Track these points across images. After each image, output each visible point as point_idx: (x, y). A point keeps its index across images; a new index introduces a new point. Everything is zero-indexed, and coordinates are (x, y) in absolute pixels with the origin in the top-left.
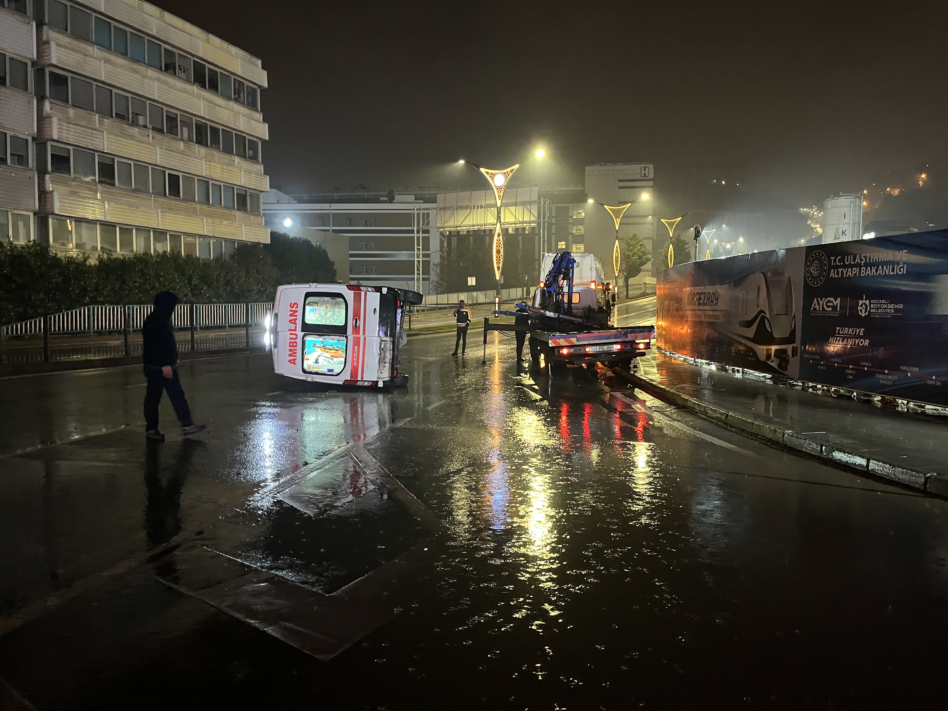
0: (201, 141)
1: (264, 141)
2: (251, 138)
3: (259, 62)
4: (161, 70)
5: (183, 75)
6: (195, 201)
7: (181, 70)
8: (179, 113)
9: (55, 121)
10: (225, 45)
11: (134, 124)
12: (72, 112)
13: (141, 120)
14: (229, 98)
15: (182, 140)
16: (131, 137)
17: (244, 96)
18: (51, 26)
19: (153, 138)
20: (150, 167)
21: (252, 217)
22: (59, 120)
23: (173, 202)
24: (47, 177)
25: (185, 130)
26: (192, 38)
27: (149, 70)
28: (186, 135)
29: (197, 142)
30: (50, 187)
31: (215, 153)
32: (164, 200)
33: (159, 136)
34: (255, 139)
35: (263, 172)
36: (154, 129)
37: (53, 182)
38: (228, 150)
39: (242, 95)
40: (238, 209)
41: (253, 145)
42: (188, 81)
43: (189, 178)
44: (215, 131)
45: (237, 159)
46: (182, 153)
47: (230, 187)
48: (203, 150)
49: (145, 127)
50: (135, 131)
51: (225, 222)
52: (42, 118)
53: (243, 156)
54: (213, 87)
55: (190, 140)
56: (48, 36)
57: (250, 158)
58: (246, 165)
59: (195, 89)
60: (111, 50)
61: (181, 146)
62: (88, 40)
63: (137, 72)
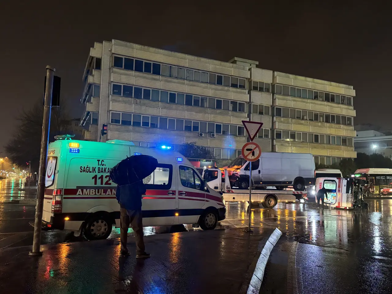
0: (327, 121)
1: (354, 117)
2: (348, 117)
3: (352, 87)
4: (313, 99)
5: (321, 99)
6: (324, 144)
7: (320, 97)
8: (319, 113)
9: (277, 123)
10: (338, 84)
11: (303, 119)
12: (282, 119)
13: (305, 117)
14: (339, 103)
15: (320, 122)
16: (302, 124)
17: (346, 101)
18: (276, 94)
19: (309, 123)
20: (308, 133)
21: (349, 148)
22: (278, 122)
23: (316, 145)
24: (274, 140)
25: (321, 118)
26: (325, 85)
27: (308, 100)
28: (321, 120)
29: (326, 122)
30: (275, 143)
31: (333, 125)
32: (313, 144)
33: (312, 122)
34: (350, 117)
35: (353, 129)
36: (310, 120)
37: (276, 142)
38: (338, 123)
39: (345, 101)
40: (342, 145)
41: (349, 119)
42: (323, 101)
43: (322, 136)
44: (333, 117)
45: (342, 126)
46: (320, 127)
47: (339, 137)
48: (328, 124)
49: (306, 120)
50: (303, 122)
51: (336, 151)
52: (273, 123)
53: (344, 124)
54: (333, 100)
55: (323, 121)
56: (276, 97)
57: (348, 124)
58: (345, 127)
59: (326, 103)
60: (295, 96)
61: (320, 124)
62: (288, 95)
63: (304, 102)
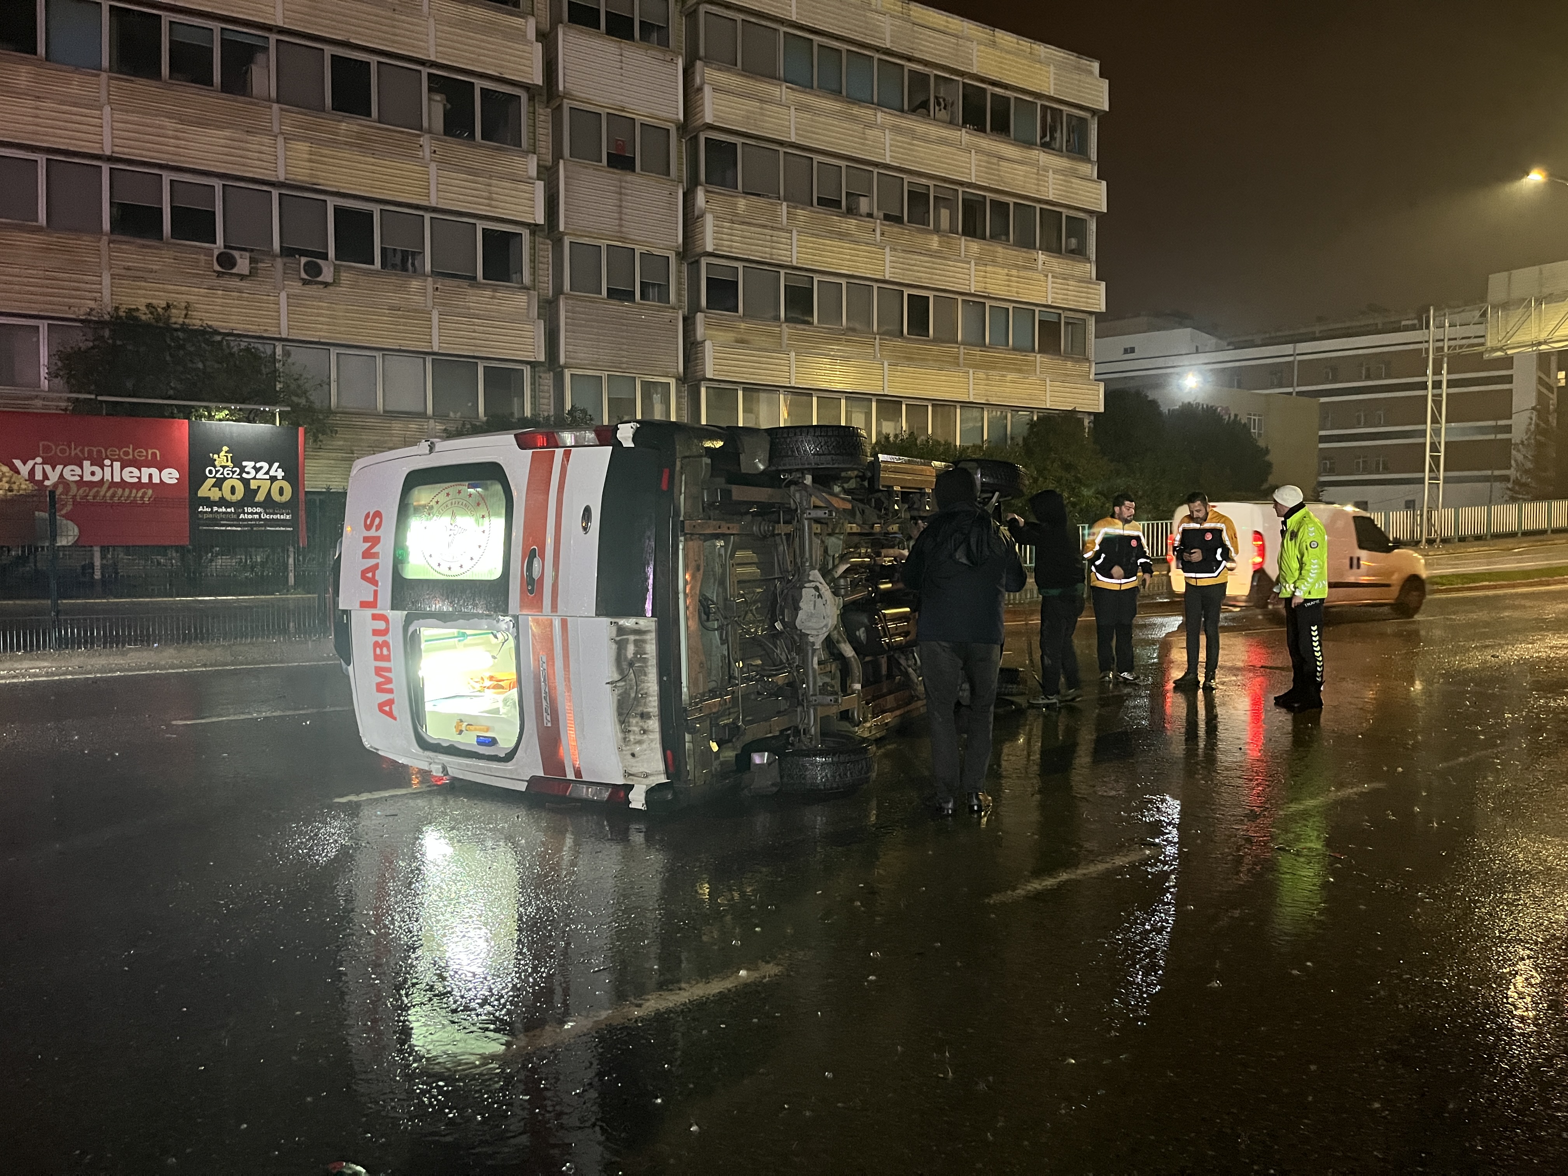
0: (972, 230)
1: (1100, 216)
2: (1073, 213)
3: (1096, 66)
4: (902, 111)
5: (943, 114)
6: (957, 342)
7: (939, 104)
8: (931, 183)
9: (709, 219)
10: (1025, 44)
11: (852, 211)
12: (742, 203)
13: (864, 205)
14: (1028, 144)
15: (937, 230)
16: (843, 236)
17: (1062, 137)
18: (708, 61)
19: (882, 234)
20: (875, 285)
21: (1069, 364)
22: (716, 218)
23: (915, 345)
24: (700, 316)
25: (945, 213)
26: (961, 42)
27: (879, 114)
28: (945, 223)
29: (965, 233)
30: (700, 332)
31: (1000, 250)
32: (899, 342)
33: (896, 229)
34: (1081, 215)
35: (1094, 275)
36: (887, 217)
37: (708, 325)
38: (1026, 242)
39: (1058, 135)
40: (1039, 352)
41: (1076, 227)
42: (951, 123)
43: (947, 298)
44: (1000, 208)
45: (1041, 257)
46: (932, 254)
47: (1025, 310)
48: (975, 246)
49: (870, 215)
50: (851, 224)
51: (1010, 376)
52: (691, 221)
53: (1053, 248)
54: (1001, 127)
55: (953, 230)
56: (703, 77)
57: (1072, 251)
58: (1057, 264)
59: (965, 136)
60: (812, 88)
61: (935, 242)
62: (772, 76)
63: (854, 119)
